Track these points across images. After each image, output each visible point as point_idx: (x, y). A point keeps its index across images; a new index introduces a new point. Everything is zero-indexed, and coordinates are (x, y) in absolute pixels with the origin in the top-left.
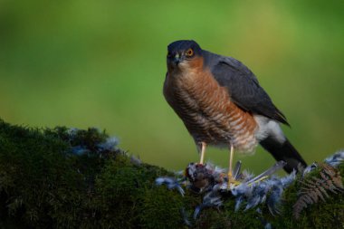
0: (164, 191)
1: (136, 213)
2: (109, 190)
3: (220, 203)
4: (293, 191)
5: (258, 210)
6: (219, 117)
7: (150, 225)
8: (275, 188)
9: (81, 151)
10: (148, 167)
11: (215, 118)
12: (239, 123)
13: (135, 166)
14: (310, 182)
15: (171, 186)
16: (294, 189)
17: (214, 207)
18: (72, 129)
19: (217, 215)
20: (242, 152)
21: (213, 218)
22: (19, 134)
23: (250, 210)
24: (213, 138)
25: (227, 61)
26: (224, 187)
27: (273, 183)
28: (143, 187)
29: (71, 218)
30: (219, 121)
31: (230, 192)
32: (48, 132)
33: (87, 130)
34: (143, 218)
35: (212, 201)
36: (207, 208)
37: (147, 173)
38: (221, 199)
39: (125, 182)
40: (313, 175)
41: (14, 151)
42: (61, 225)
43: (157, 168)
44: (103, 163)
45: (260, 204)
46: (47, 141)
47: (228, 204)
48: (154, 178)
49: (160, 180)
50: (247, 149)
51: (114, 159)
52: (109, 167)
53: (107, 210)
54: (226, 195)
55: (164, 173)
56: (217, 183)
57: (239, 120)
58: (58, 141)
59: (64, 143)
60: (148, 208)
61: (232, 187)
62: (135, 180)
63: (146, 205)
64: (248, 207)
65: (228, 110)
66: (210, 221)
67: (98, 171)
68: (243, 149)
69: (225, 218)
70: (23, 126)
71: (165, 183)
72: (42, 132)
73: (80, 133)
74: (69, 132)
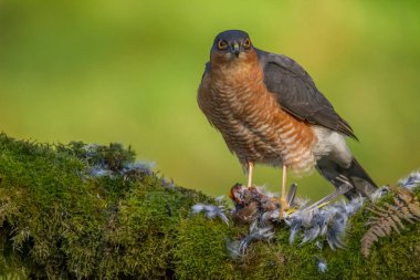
0: (202, 220)
1: (168, 248)
2: (135, 219)
3: (271, 235)
4: (359, 220)
5: (318, 243)
6: (264, 128)
7: (185, 262)
8: (338, 216)
9: (102, 173)
10: (183, 191)
11: (260, 130)
12: (290, 136)
13: (166, 190)
14: (380, 209)
15: (211, 214)
16: (361, 217)
17: (264, 240)
18: (91, 144)
19: (267, 250)
20: (297, 172)
21: (262, 253)
22: (26, 151)
23: (308, 244)
24: (258, 155)
25: (277, 60)
26: (275, 215)
27: (335, 210)
28: (177, 215)
29: (89, 254)
30: (264, 133)
31: (283, 221)
32: (61, 149)
33: (108, 145)
34: (178, 253)
35: (261, 232)
36: (255, 241)
37: (182, 199)
38: (272, 230)
39: (155, 210)
40: (384, 200)
41: (20, 172)
42: (76, 262)
43: (194, 191)
44: (128, 186)
45: (319, 237)
46: (60, 159)
47: (281, 237)
48: (190, 205)
49: (198, 208)
50: (303, 168)
51: (141, 181)
52: (136, 191)
53: (133, 243)
54: (278, 225)
55: (203, 199)
56: (268, 210)
57: (291, 132)
58: (73, 159)
59: (81, 162)
60: (183, 241)
61: (285, 215)
62: (167, 207)
63: (181, 238)
64: (305, 240)
65: (276, 120)
66: (259, 257)
67: (123, 196)
68: (299, 168)
69: (277, 254)
70: (30, 142)
71: (204, 212)
72: (54, 148)
73: (100, 149)
74: (86, 148)
